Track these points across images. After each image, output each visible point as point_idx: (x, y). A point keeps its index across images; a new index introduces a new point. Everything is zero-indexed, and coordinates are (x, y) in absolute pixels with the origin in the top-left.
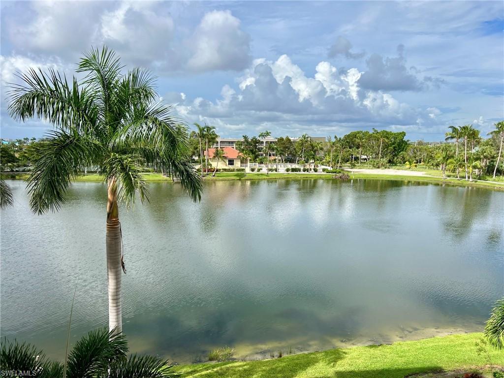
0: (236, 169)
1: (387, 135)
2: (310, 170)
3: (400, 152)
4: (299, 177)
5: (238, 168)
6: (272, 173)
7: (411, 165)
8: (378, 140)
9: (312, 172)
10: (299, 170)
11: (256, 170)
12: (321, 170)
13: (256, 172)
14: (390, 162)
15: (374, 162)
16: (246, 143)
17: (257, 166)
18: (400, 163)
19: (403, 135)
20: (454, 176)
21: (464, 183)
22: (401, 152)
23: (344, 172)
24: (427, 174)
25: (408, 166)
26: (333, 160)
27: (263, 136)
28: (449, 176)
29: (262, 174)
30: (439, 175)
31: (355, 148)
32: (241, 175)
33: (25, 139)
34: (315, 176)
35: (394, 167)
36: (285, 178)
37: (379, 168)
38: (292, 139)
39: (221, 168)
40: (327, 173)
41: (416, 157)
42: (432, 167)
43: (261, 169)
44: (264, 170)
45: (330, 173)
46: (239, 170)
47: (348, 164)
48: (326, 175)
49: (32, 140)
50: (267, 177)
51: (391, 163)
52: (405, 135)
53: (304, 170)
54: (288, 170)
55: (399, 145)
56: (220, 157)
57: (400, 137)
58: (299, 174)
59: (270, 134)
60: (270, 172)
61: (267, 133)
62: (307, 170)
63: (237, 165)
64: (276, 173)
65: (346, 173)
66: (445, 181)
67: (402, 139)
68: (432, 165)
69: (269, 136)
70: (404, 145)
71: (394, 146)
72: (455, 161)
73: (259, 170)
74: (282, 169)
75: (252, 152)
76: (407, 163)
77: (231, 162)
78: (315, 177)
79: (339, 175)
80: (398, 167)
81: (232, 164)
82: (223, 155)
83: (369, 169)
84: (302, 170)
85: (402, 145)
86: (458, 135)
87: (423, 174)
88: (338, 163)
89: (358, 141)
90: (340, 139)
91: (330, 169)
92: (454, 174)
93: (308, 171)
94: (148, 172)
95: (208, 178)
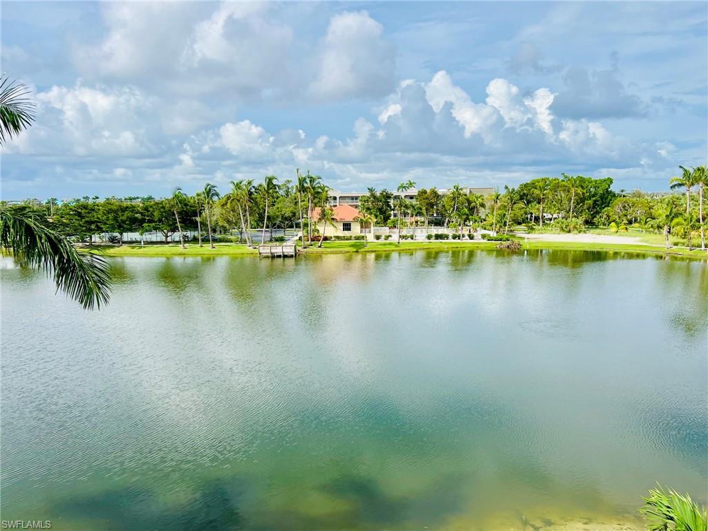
0: (354, 236)
1: (582, 182)
2: (463, 236)
3: (604, 208)
4: (446, 246)
5: (357, 235)
6: (406, 241)
7: (618, 227)
8: (569, 191)
9: (466, 240)
10: (447, 237)
11: (383, 237)
12: (480, 237)
13: (382, 241)
14: (587, 222)
15: (563, 223)
16: (372, 199)
17: (385, 231)
18: (604, 224)
19: (609, 182)
20: (684, 244)
21: (699, 254)
22: (606, 209)
23: (514, 239)
24: (642, 241)
25: (614, 229)
26: (498, 222)
27: (404, 187)
28: (676, 244)
29: (390, 244)
30: (660, 242)
31: (535, 203)
32: (359, 245)
33: (84, 198)
34: (471, 245)
35: (592, 231)
36: (424, 249)
37: (569, 232)
38: (440, 192)
39: (333, 236)
40: (489, 240)
41: (626, 216)
42: (651, 229)
43: (390, 236)
44: (395, 238)
45: (492, 240)
46: (357, 238)
47: (523, 227)
48: (486, 243)
49: (93, 199)
50: (398, 248)
51: (589, 223)
52: (611, 182)
53: (454, 237)
54: (429, 237)
55: (603, 197)
56: (328, 219)
57: (605, 186)
58: (445, 243)
59: (414, 185)
60: (404, 241)
61: (411, 184)
62: (459, 237)
63: (355, 231)
64: (412, 241)
65: (516, 241)
66: (669, 251)
67: (607, 189)
68: (652, 226)
69: (413, 188)
70: (610, 197)
71: (594, 199)
72: (685, 220)
73: (387, 237)
74: (421, 234)
75: (381, 211)
76: (613, 224)
77: (347, 227)
78: (470, 247)
79: (506, 244)
80: (598, 231)
81: (349, 229)
82: (333, 217)
83: (554, 234)
84: (450, 237)
85: (607, 198)
86: (689, 181)
87: (636, 241)
88: (505, 225)
89: (537, 192)
90: (513, 190)
91: (493, 234)
92: (685, 240)
93: (459, 239)
94: (229, 242)
95: (311, 250)
